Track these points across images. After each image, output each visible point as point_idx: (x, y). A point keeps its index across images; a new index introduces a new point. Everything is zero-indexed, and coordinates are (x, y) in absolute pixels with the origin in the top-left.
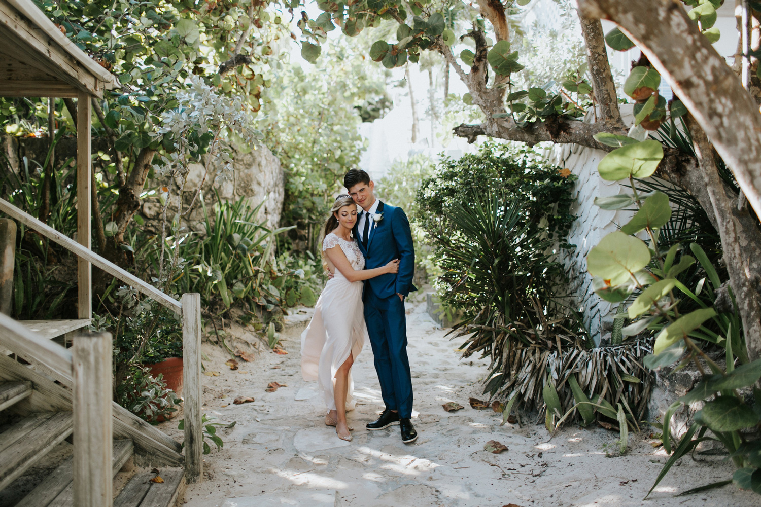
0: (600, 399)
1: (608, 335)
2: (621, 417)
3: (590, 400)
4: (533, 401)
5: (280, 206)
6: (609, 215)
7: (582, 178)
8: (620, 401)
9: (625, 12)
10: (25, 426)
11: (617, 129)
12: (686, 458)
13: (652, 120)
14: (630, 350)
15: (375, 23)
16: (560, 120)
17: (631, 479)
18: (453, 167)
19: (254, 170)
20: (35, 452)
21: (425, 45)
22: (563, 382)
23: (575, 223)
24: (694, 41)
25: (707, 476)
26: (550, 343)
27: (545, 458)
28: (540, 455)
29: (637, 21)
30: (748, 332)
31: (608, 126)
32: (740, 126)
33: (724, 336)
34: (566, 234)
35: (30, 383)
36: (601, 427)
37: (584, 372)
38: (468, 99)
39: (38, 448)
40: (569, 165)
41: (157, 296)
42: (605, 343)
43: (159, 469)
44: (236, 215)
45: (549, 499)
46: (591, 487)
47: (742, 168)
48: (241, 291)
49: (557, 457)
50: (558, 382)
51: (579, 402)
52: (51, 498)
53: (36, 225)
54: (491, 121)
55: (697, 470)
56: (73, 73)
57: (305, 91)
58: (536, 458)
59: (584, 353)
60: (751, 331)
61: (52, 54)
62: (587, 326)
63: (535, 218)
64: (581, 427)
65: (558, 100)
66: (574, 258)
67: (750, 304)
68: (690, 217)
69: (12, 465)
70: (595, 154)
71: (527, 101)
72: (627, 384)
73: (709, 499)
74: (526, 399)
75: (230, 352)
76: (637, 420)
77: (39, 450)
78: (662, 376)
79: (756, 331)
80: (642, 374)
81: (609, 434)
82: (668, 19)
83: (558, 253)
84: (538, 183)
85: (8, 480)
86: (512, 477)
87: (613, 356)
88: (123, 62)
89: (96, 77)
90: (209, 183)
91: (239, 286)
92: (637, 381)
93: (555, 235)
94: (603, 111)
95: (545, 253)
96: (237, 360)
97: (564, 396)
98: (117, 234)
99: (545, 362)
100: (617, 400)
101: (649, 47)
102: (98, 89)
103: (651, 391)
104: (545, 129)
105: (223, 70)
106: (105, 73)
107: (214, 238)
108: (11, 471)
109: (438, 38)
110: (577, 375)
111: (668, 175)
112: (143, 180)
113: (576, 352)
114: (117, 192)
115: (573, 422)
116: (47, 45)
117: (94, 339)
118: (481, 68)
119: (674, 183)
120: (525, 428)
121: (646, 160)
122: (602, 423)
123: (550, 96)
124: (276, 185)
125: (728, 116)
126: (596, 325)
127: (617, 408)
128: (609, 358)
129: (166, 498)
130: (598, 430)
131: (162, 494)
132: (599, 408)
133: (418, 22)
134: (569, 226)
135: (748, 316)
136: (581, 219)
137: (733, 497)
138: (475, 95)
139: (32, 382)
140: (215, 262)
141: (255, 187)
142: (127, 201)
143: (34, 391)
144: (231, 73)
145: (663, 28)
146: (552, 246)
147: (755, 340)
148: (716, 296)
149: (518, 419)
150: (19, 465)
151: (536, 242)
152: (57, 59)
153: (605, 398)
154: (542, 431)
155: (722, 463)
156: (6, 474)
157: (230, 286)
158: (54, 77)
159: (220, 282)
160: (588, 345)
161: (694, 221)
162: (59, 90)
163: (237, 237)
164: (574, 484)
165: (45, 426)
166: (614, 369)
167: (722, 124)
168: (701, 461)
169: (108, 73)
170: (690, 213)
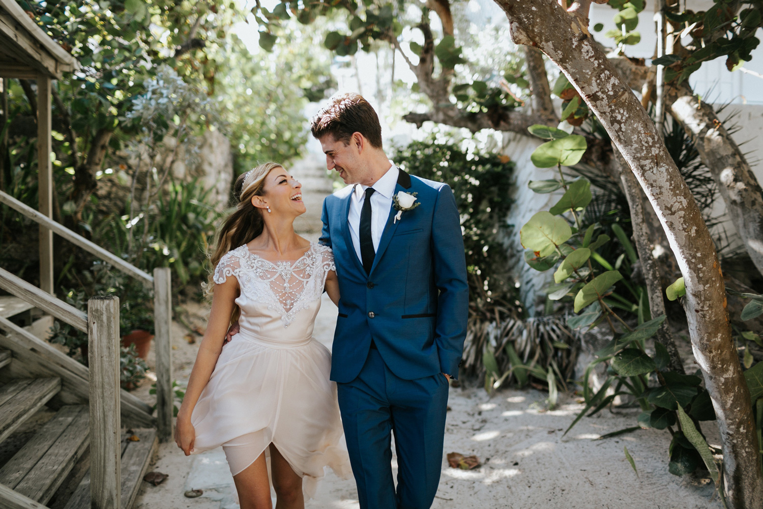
0: (533, 363)
1: (541, 308)
2: (551, 379)
3: (525, 364)
4: (473, 367)
5: (229, 186)
6: (543, 199)
7: (519, 164)
8: (551, 365)
9: (547, 41)
10: (9, 391)
11: (551, 120)
12: (604, 411)
13: (576, 117)
14: (559, 319)
15: (328, 13)
16: (500, 111)
17: (557, 428)
18: (401, 152)
19: (206, 151)
20: (25, 412)
21: (376, 36)
22: (501, 349)
23: (513, 206)
24: (599, 64)
25: (621, 424)
26: (488, 315)
27: (484, 416)
28: (480, 413)
29: (556, 49)
30: (652, 298)
31: (543, 117)
32: (634, 130)
33: (638, 304)
34: (505, 215)
35: (9, 352)
36: (534, 388)
37: (519, 340)
38: (415, 88)
39: (27, 408)
40: (508, 152)
41: (130, 270)
42: (538, 314)
43: (133, 430)
44: (190, 195)
45: (487, 448)
46: (523, 436)
47: (636, 163)
48: (196, 269)
49: (495, 414)
50: (497, 349)
51: (514, 366)
52: (44, 451)
53: (14, 204)
54: (437, 109)
55: (613, 421)
56: (36, 56)
57: (253, 72)
58: (477, 416)
59: (519, 323)
60: (654, 296)
61: (19, 38)
62: (523, 299)
63: (477, 200)
64: (517, 389)
65: (498, 92)
66: (512, 238)
67: (654, 275)
68: (614, 201)
69: (8, 421)
70: (531, 143)
71: (471, 92)
72: (556, 350)
73: (621, 442)
74: (467, 365)
75: (186, 327)
76: (565, 380)
77: (29, 409)
78: (587, 342)
79: (658, 297)
80: (569, 341)
81: (541, 394)
82: (579, 47)
83: (498, 232)
84: (480, 168)
85: (6, 434)
86: (455, 431)
87: (545, 325)
88: (81, 45)
89: (57, 60)
90: (161, 163)
91: (194, 264)
92: (566, 346)
93: (496, 217)
94: (538, 103)
95: (486, 233)
96: (194, 335)
97: (501, 362)
98: (76, 213)
99: (485, 332)
100: (548, 363)
101: (566, 68)
102: (58, 71)
103: (577, 355)
104: (486, 118)
105: (178, 53)
106: (66, 56)
107: (169, 218)
108: (8, 426)
109: (388, 29)
110: (513, 342)
111: (595, 163)
112: (100, 160)
113: (512, 322)
114: (71, 171)
115: (510, 384)
116: (14, 29)
117: (107, 302)
118: (428, 59)
119: (600, 170)
120: (467, 392)
121: (573, 150)
122: (534, 385)
123: (491, 89)
124: (226, 166)
125: (625, 123)
126: (531, 298)
127: (547, 371)
128: (541, 328)
129: (144, 454)
130: (531, 391)
131: (139, 451)
132: (532, 371)
133: (369, 14)
134: (508, 208)
135: (652, 285)
136: (519, 202)
137: (641, 439)
138: (423, 85)
139: (12, 351)
140: (171, 240)
141: (206, 167)
142: (84, 180)
143: (14, 359)
144: (186, 56)
145: (576, 54)
146: (492, 226)
147: (657, 305)
148: (632, 270)
149: (460, 383)
150: (14, 421)
151: (477, 224)
152: (23, 43)
153: (538, 362)
154: (482, 393)
155: (635, 414)
156: (5, 428)
157: (186, 264)
158: (14, 59)
159: (176, 261)
160: (523, 316)
161: (617, 204)
162: (18, 71)
163: (191, 216)
164: (510, 435)
165: (28, 390)
166: (546, 336)
167: (621, 128)
168: (618, 413)
169: (69, 56)
170: (613, 197)
